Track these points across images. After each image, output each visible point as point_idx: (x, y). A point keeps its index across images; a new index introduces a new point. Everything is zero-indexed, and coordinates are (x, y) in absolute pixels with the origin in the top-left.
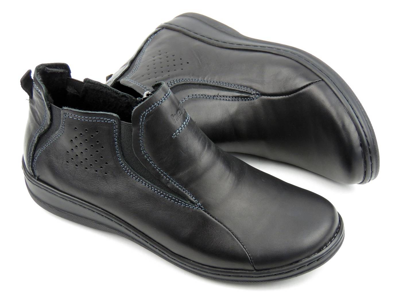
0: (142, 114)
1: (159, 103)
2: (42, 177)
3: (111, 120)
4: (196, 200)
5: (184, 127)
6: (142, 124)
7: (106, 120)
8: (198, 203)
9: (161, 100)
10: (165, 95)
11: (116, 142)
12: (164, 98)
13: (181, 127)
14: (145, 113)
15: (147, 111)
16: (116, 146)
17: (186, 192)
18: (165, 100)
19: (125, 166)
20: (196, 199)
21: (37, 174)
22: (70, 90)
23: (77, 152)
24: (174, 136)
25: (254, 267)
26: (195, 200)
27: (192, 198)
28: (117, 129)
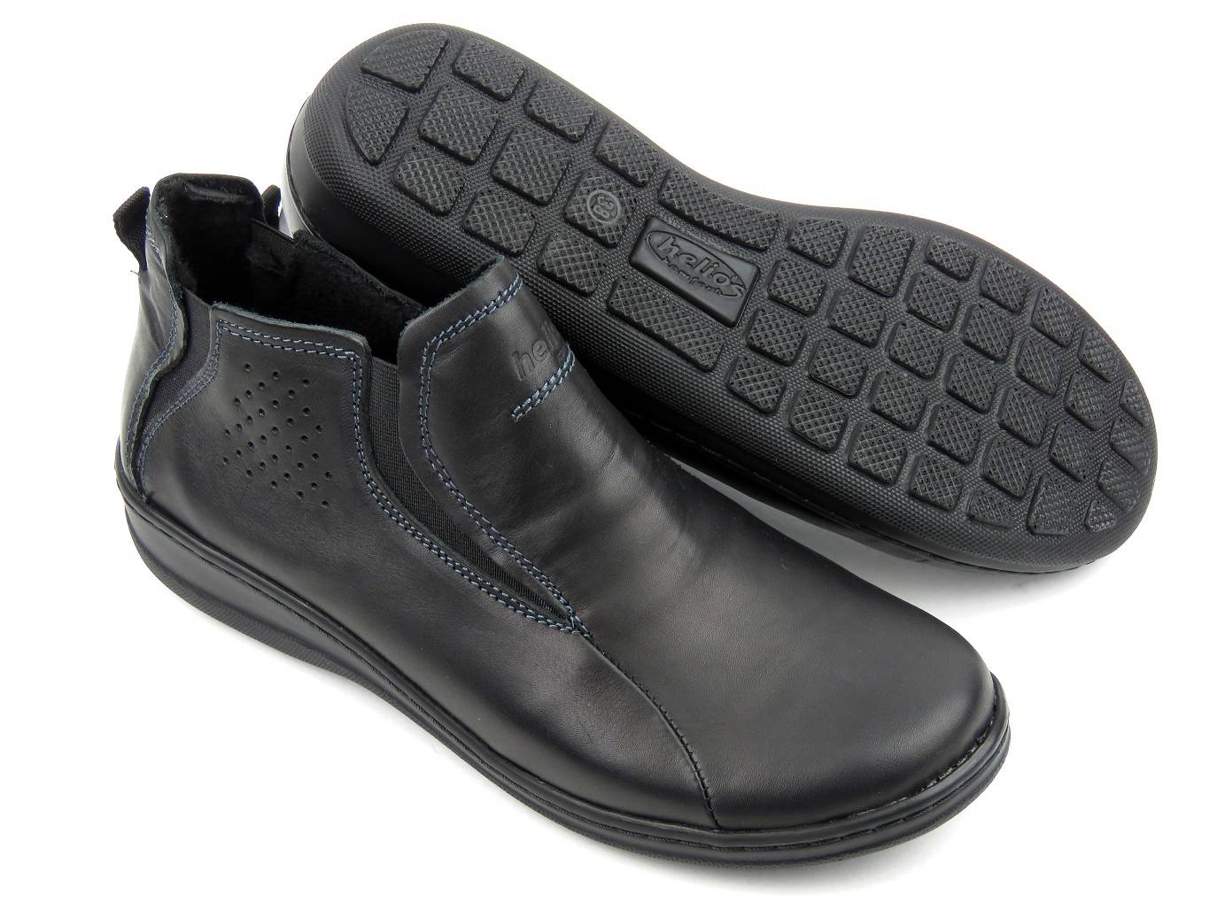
0: (428, 344)
1: (479, 315)
2: (161, 498)
3: (346, 353)
4: (568, 607)
5: (550, 391)
6: (425, 371)
7: (333, 351)
8: (574, 614)
9: (486, 308)
10: (500, 294)
11: (355, 415)
12: (494, 301)
13: (540, 390)
14: (437, 342)
15: (444, 336)
16: (356, 427)
17: (541, 581)
18: (497, 307)
19: (377, 488)
20: (568, 604)
21: (148, 487)
23: (251, 433)
24: (517, 415)
25: (713, 817)
26: (565, 604)
27: (559, 599)
28: (361, 378)
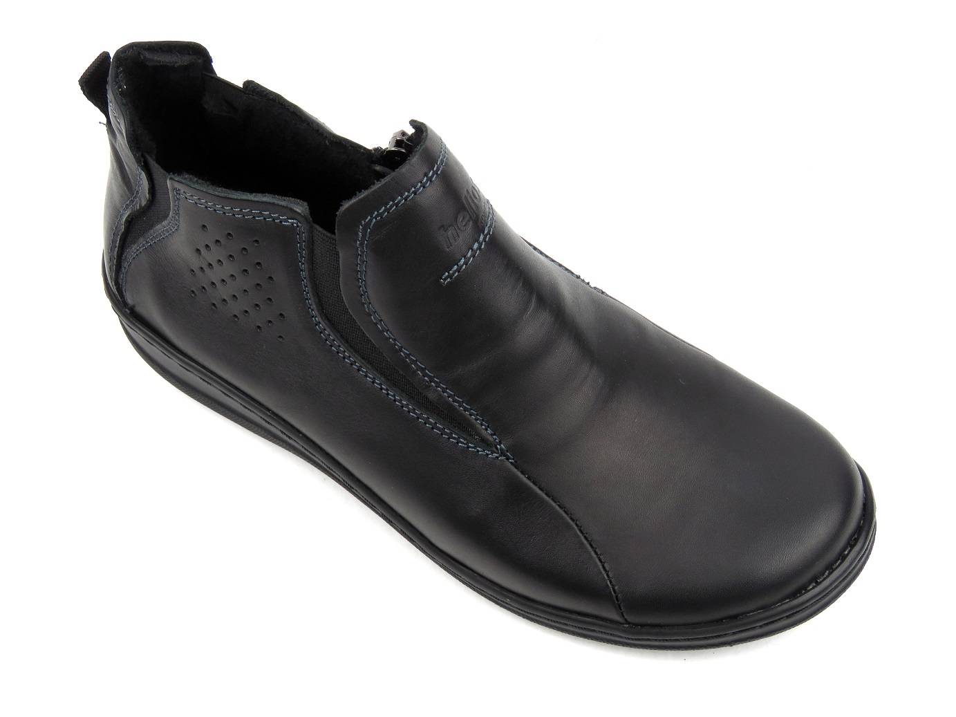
0: (363, 222)
1: (408, 196)
2: (140, 310)
3: (290, 221)
4: (494, 437)
5: (474, 256)
6: (362, 244)
7: (278, 218)
8: (500, 443)
9: (413, 189)
10: (426, 175)
11: (302, 270)
12: (421, 182)
13: (465, 257)
14: (371, 220)
15: (377, 216)
16: (303, 280)
17: (471, 415)
18: (424, 187)
19: (325, 329)
20: (494, 434)
21: (130, 301)
22: (210, 104)
24: (445, 279)
25: (623, 616)
26: (492, 435)
27: (486, 430)
28: (304, 241)
